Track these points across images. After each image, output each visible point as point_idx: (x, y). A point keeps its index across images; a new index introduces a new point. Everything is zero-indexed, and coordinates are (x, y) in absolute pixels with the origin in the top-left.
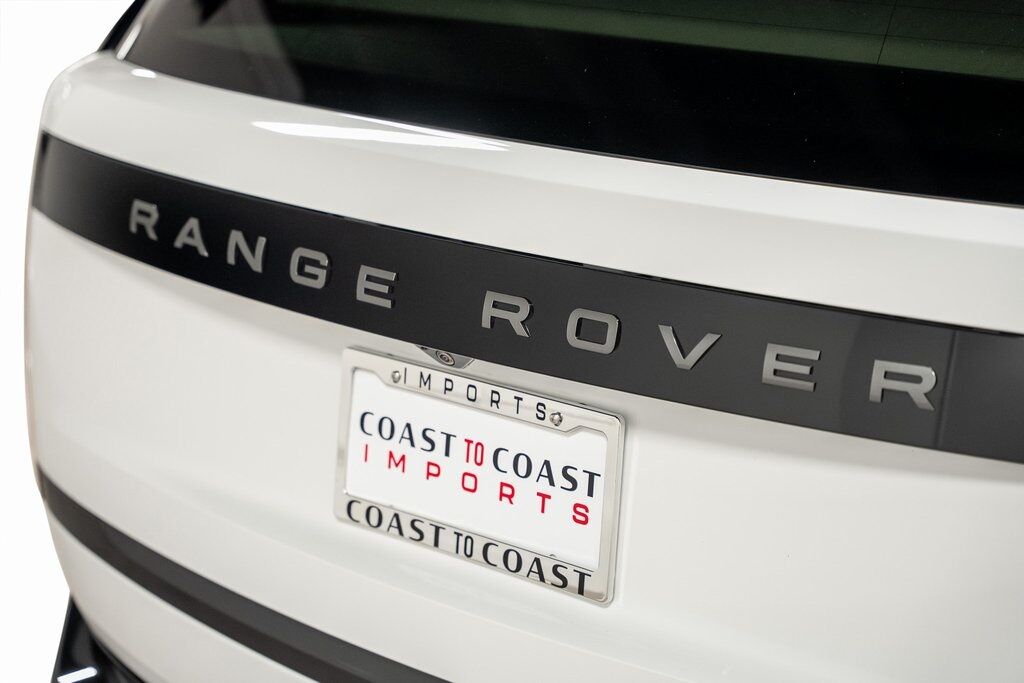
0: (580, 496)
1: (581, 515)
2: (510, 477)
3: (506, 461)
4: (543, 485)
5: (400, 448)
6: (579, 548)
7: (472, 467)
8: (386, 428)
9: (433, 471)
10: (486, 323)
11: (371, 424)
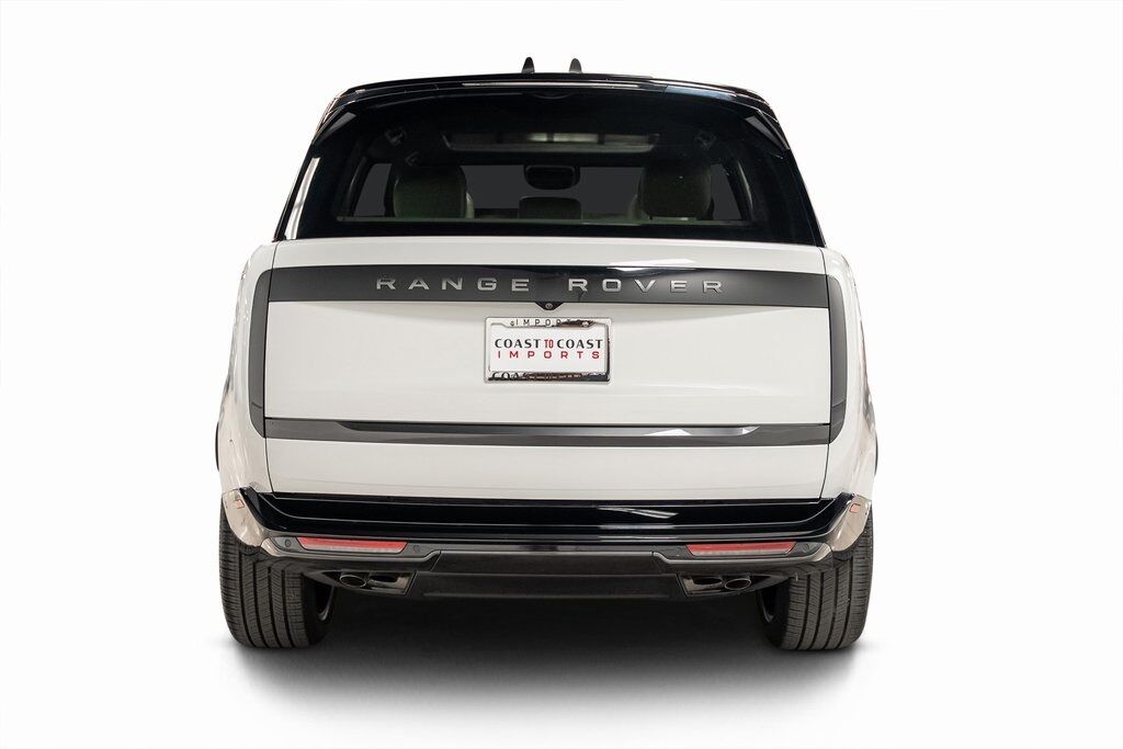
0: (595, 348)
1: (596, 356)
2: (566, 349)
3: (563, 344)
4: (580, 349)
5: (513, 350)
6: (598, 367)
7: (548, 349)
8: (508, 343)
9: (531, 354)
10: (570, 289)
11: (501, 344)
